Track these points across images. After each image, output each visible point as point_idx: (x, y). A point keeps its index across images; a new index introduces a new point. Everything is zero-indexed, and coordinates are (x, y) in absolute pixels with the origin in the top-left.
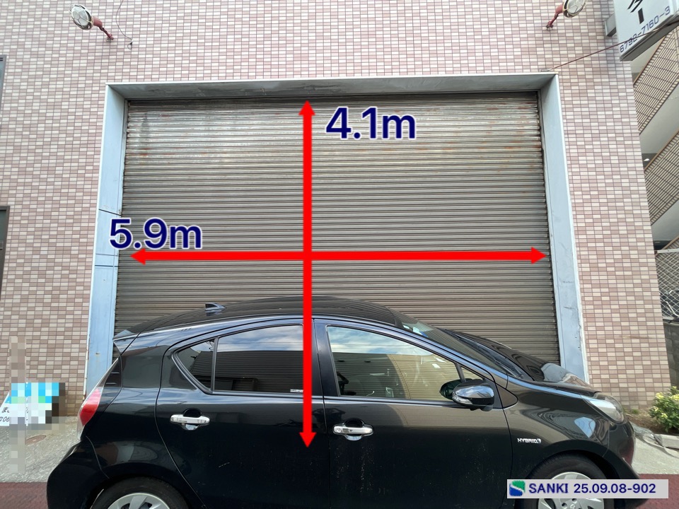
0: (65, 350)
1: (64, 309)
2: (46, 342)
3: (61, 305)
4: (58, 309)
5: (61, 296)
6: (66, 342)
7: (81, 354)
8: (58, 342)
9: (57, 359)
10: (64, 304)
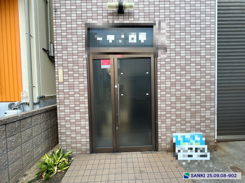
0: (202, 114)
1: (199, 90)
2: (189, 110)
3: (197, 87)
4: (196, 90)
5: (197, 82)
6: (202, 109)
7: (212, 116)
8: (197, 110)
9: (197, 119)
10: (199, 87)
